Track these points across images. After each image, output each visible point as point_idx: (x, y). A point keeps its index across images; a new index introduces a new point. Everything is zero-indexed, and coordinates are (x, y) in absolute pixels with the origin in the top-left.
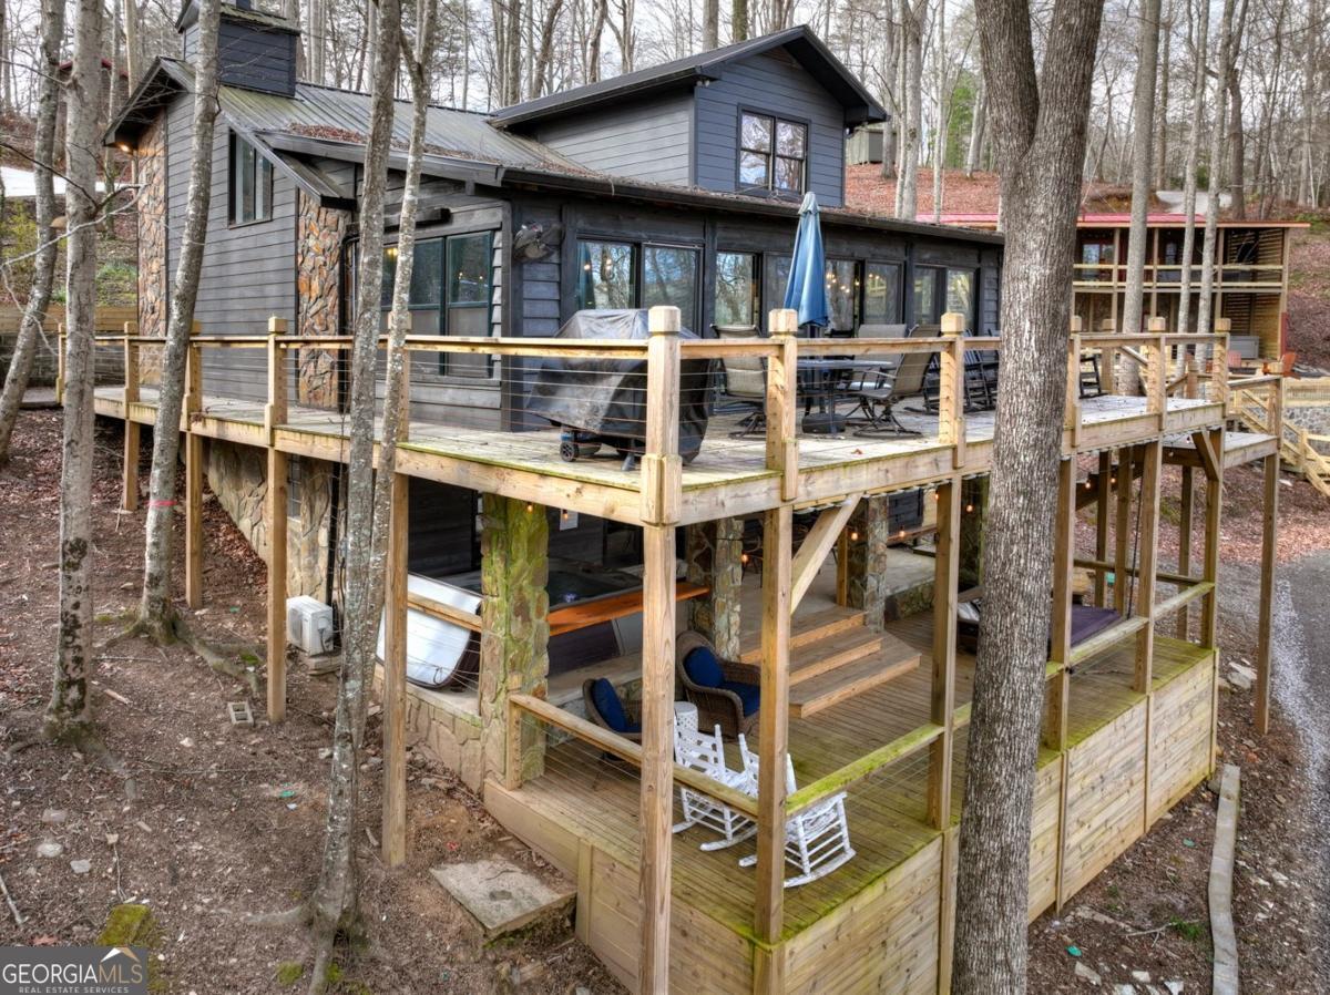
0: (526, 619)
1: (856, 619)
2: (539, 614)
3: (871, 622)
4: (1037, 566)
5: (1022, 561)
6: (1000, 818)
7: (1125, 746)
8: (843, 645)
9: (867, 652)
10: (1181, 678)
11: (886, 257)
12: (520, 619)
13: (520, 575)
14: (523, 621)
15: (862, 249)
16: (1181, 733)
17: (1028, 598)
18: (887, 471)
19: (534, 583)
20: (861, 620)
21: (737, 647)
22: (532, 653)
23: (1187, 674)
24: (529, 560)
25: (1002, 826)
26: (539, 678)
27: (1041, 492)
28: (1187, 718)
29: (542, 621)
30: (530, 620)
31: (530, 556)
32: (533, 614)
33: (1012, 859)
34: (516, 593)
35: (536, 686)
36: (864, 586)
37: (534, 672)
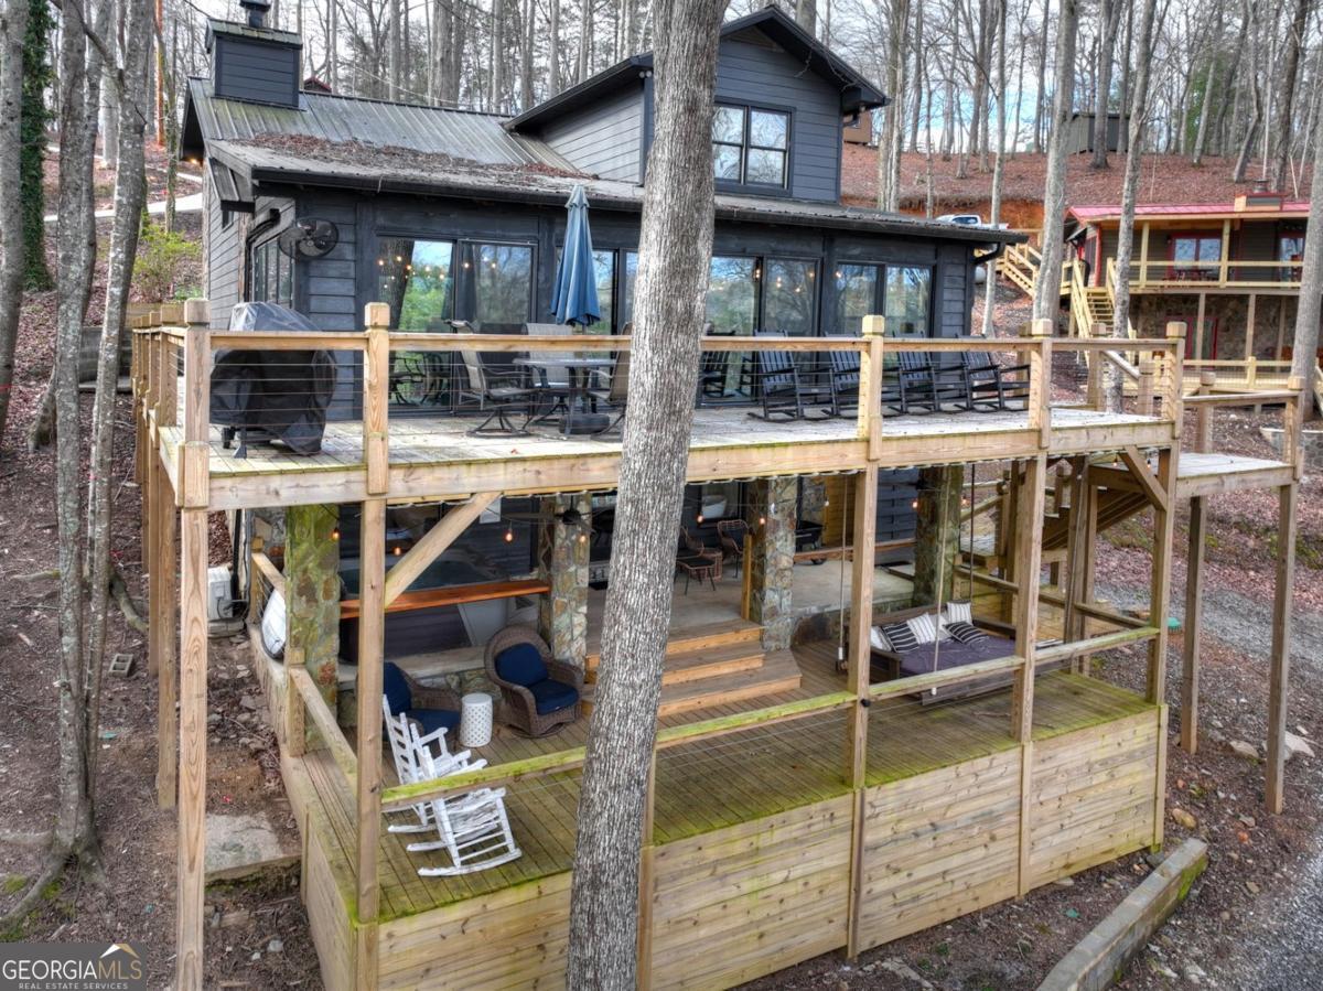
0: (312, 599)
1: (749, 634)
2: (327, 595)
3: (770, 638)
4: (642, 579)
5: (627, 573)
6: (593, 836)
7: (979, 796)
8: (713, 658)
9: (743, 667)
10: (1092, 731)
11: (792, 253)
12: (304, 598)
13: (305, 557)
14: (308, 601)
15: (759, 244)
16: (1092, 793)
17: (630, 611)
18: (538, 472)
19: (322, 565)
20: (757, 635)
21: (584, 648)
22: (320, 631)
23: (1105, 727)
24: (317, 544)
25: (594, 844)
26: (327, 656)
27: (649, 501)
28: (1103, 777)
29: (331, 602)
30: (316, 601)
31: (319, 539)
32: (320, 594)
33: (604, 879)
34: (300, 574)
35: (324, 662)
36: (762, 599)
37: (320, 650)
